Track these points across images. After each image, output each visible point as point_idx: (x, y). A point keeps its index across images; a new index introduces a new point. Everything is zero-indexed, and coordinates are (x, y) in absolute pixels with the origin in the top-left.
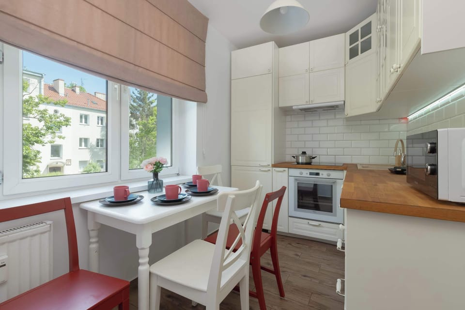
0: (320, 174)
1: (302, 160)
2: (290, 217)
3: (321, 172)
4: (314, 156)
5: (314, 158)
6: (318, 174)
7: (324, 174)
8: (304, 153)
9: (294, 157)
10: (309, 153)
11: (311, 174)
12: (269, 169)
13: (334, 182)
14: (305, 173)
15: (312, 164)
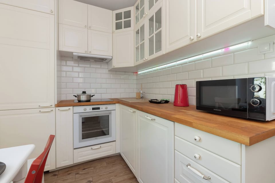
0: (101, 108)
1: (83, 99)
2: (75, 149)
3: (100, 106)
4: (92, 95)
5: (92, 96)
6: (99, 108)
7: (103, 108)
8: (84, 92)
9: (76, 96)
10: (88, 93)
11: (93, 109)
12: (52, 109)
13: (110, 113)
14: (89, 109)
15: (91, 101)
